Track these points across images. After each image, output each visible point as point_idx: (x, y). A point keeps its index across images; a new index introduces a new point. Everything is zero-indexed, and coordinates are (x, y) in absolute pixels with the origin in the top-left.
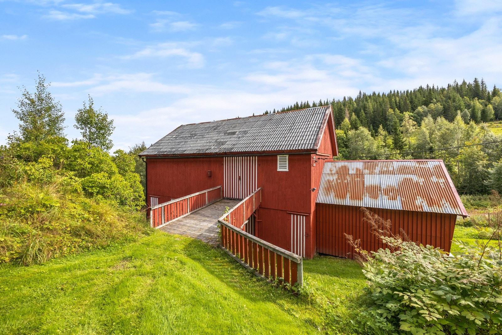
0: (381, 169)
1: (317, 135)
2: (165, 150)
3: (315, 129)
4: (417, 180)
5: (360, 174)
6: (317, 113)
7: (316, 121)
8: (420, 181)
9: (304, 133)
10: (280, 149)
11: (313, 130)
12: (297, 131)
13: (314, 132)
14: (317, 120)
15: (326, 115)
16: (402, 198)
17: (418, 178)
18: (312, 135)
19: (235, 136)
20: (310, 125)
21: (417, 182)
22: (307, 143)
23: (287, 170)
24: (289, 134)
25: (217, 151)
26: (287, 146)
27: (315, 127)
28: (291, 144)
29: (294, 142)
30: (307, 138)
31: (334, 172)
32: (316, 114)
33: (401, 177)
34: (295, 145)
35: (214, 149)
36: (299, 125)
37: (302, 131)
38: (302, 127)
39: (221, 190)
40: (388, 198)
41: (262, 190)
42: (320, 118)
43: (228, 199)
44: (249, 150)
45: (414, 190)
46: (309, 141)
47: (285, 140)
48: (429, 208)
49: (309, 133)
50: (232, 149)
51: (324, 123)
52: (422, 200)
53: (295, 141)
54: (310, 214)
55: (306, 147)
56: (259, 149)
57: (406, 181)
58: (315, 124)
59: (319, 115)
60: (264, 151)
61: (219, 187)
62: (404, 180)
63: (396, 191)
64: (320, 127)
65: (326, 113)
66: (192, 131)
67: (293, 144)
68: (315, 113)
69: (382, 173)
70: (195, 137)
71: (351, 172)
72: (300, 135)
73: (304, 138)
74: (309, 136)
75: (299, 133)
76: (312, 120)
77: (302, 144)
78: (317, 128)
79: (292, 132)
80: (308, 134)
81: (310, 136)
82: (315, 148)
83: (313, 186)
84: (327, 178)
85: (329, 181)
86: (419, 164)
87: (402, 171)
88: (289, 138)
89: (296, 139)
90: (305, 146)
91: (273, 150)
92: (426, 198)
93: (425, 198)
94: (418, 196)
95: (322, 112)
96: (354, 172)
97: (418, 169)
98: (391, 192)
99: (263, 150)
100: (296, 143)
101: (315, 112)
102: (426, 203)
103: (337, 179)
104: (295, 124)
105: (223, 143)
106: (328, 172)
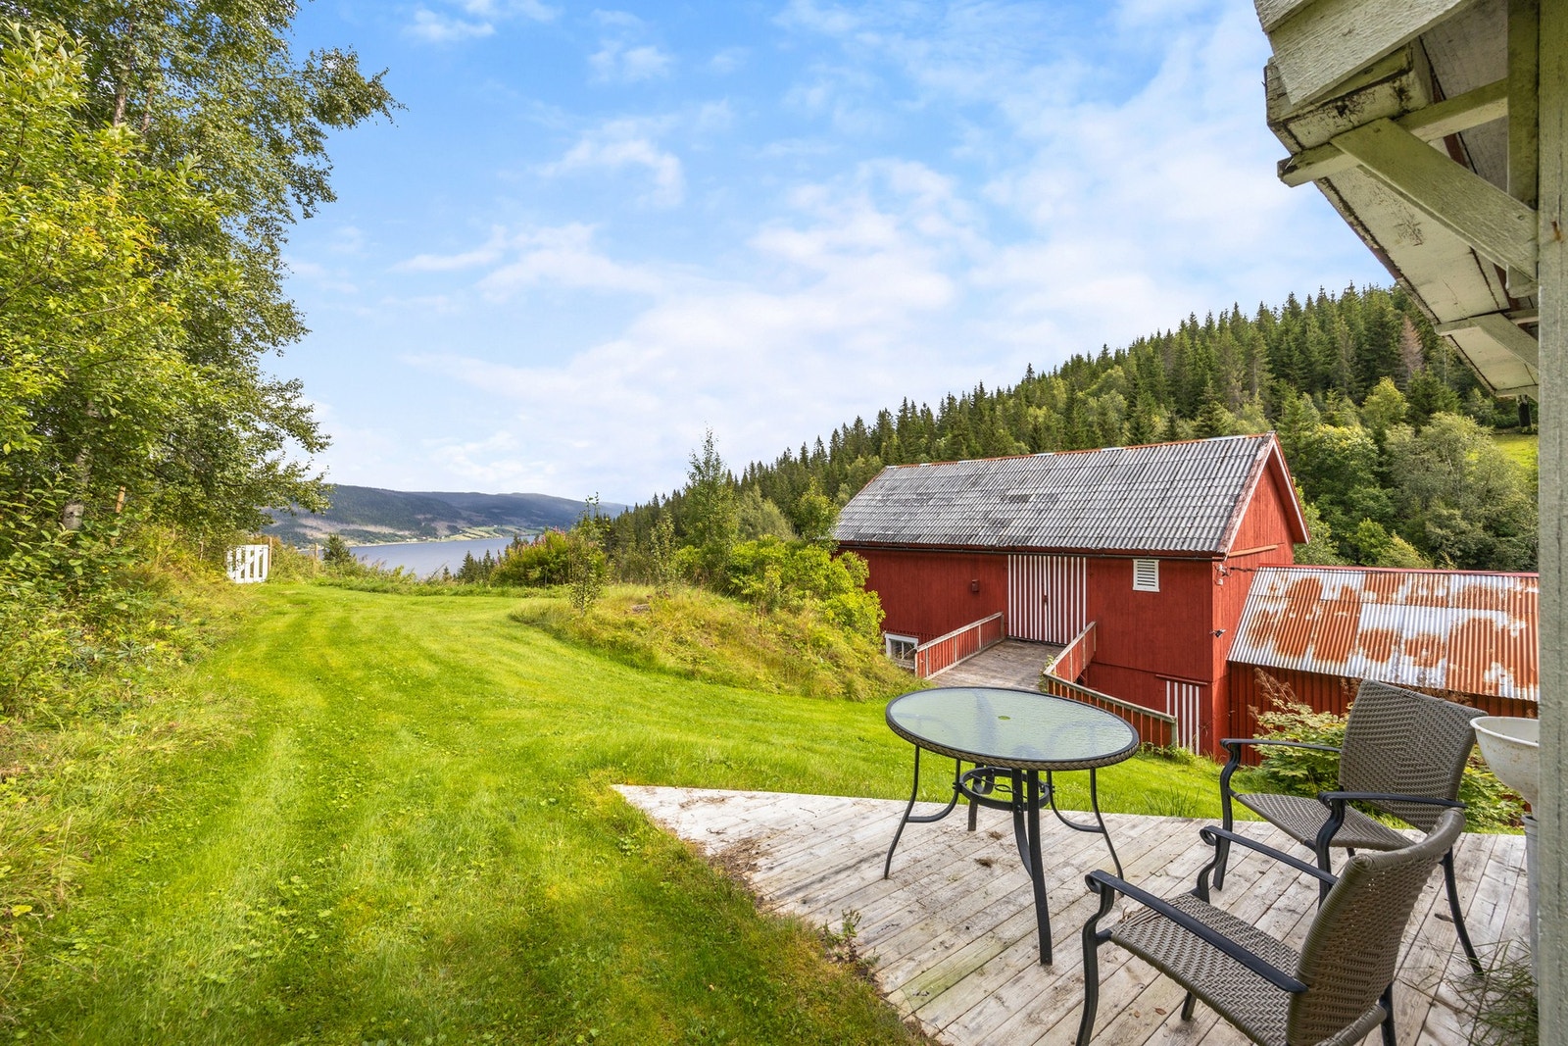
0: (1412, 592)
1: (1229, 517)
2: (871, 531)
3: (1226, 502)
4: (1506, 623)
5: (1350, 602)
6: (1235, 454)
7: (1230, 480)
8: (1512, 628)
9: (1197, 509)
10: (1140, 547)
11: (1219, 503)
12: (1181, 505)
13: (1222, 511)
14: (1232, 475)
15: (1256, 464)
16: (1451, 665)
17: (1509, 620)
18: (1215, 517)
19: (1028, 506)
20: (1213, 489)
21: (1503, 630)
22: (1204, 536)
23: (1156, 589)
24: (1160, 511)
25: (994, 542)
26: (1156, 540)
27: (1226, 495)
28: (1165, 536)
29: (1173, 532)
30: (1202, 525)
31: (1280, 592)
32: (1230, 457)
33: (1463, 615)
34: (1175, 540)
35: (986, 538)
36: (1185, 486)
37: (1193, 504)
38: (1192, 494)
39: (1003, 621)
40: (1415, 662)
41: (1097, 626)
42: (1240, 470)
43: (1017, 640)
44: (1068, 545)
45: (1491, 647)
46: (1209, 532)
47: (1152, 525)
48: (1515, 691)
49: (1209, 511)
50: (1028, 538)
51: (1250, 487)
52: (1503, 671)
53: (1174, 530)
54: (1211, 682)
55: (1200, 545)
56: (1091, 545)
57: (1474, 626)
58: (1226, 488)
59: (1238, 460)
60: (1103, 549)
61: (999, 614)
62: (1469, 623)
63: (1438, 649)
64: (1239, 495)
65: (1258, 458)
66: (919, 487)
67: (1171, 536)
68: (1229, 454)
69: (1410, 601)
70: (930, 503)
71: (1326, 595)
72: (1188, 515)
73: (1196, 524)
74: (1209, 518)
75: (1184, 510)
76: (1219, 475)
77: (1192, 539)
78: (1230, 500)
79: (1169, 505)
80: (1207, 514)
81: (1211, 519)
82: (1221, 550)
83: (1218, 624)
84: (1262, 606)
85: (1265, 614)
86: (1527, 584)
87: (1469, 599)
88: (1161, 520)
89: (1176, 525)
90: (1198, 543)
91: (1122, 547)
92: (1515, 667)
93: (1512, 669)
94: (1497, 661)
95: (1247, 453)
96: (1336, 596)
97: (1519, 596)
98: (1424, 648)
99: (1100, 546)
100: (1177, 536)
101: (1230, 451)
102: (1512, 678)
103: (1286, 612)
104: (1175, 483)
105: (1003, 524)
106: (1265, 591)
